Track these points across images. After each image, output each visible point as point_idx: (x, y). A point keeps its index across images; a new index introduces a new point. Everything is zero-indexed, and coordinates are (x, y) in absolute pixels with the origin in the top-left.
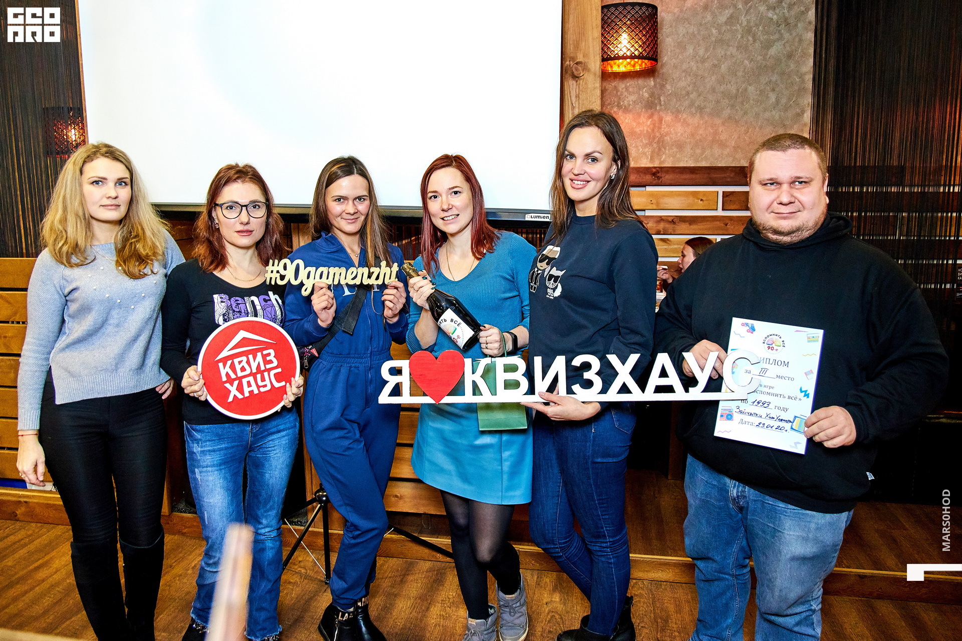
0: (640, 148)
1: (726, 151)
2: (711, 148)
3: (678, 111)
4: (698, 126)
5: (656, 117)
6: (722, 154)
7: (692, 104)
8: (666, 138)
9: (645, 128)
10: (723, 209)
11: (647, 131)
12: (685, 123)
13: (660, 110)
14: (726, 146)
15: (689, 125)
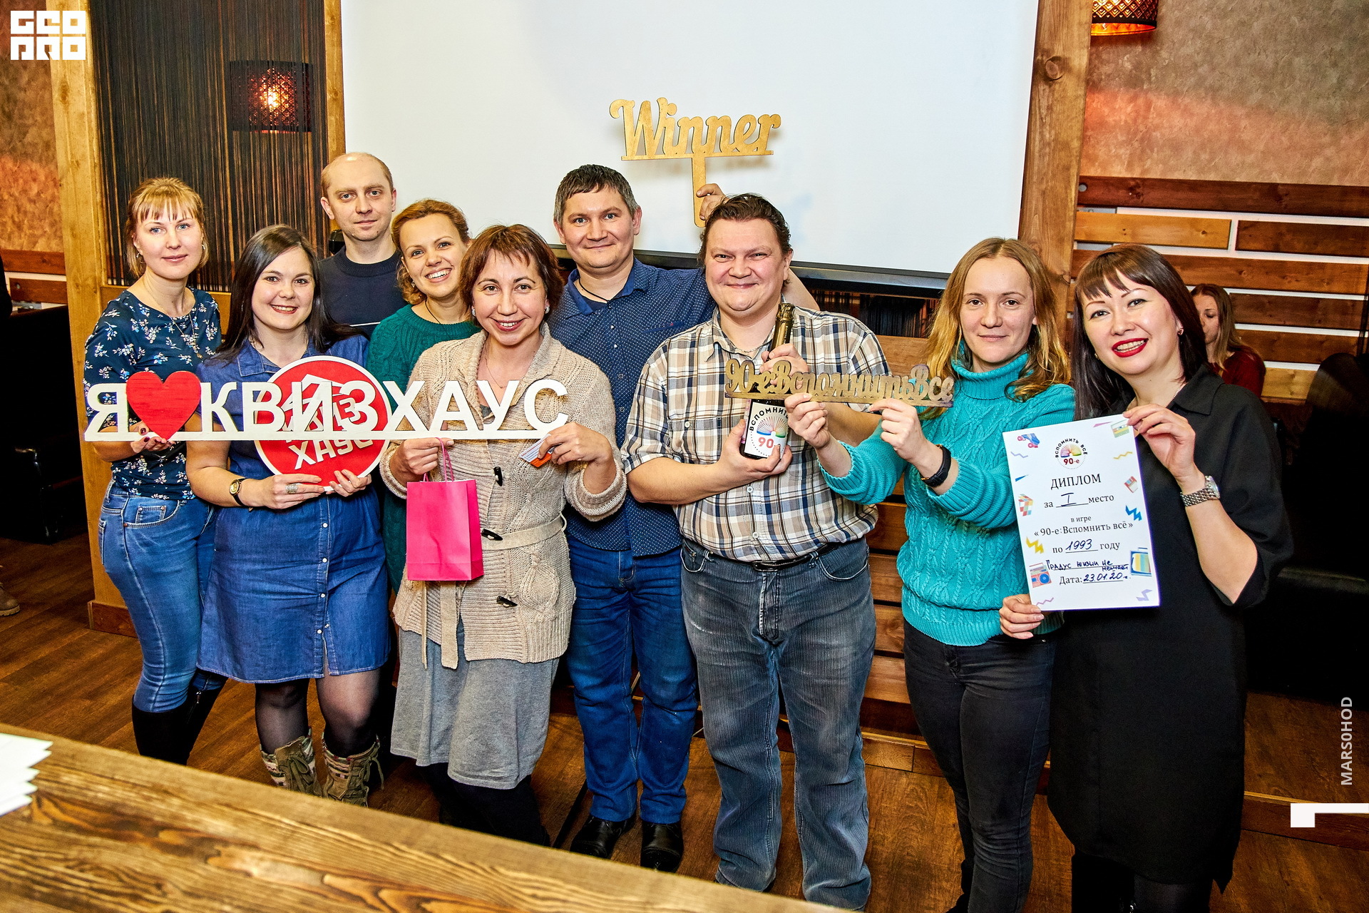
0: (1112, 147)
1: (1250, 159)
2: (1226, 153)
3: (1177, 93)
4: (1208, 116)
5: (1141, 101)
6: (1243, 163)
7: (1200, 82)
8: (1154, 134)
9: (1123, 117)
10: (1238, 249)
11: (1126, 121)
12: (1187, 112)
13: (1149, 90)
14: (1251, 151)
15: (1192, 115)
